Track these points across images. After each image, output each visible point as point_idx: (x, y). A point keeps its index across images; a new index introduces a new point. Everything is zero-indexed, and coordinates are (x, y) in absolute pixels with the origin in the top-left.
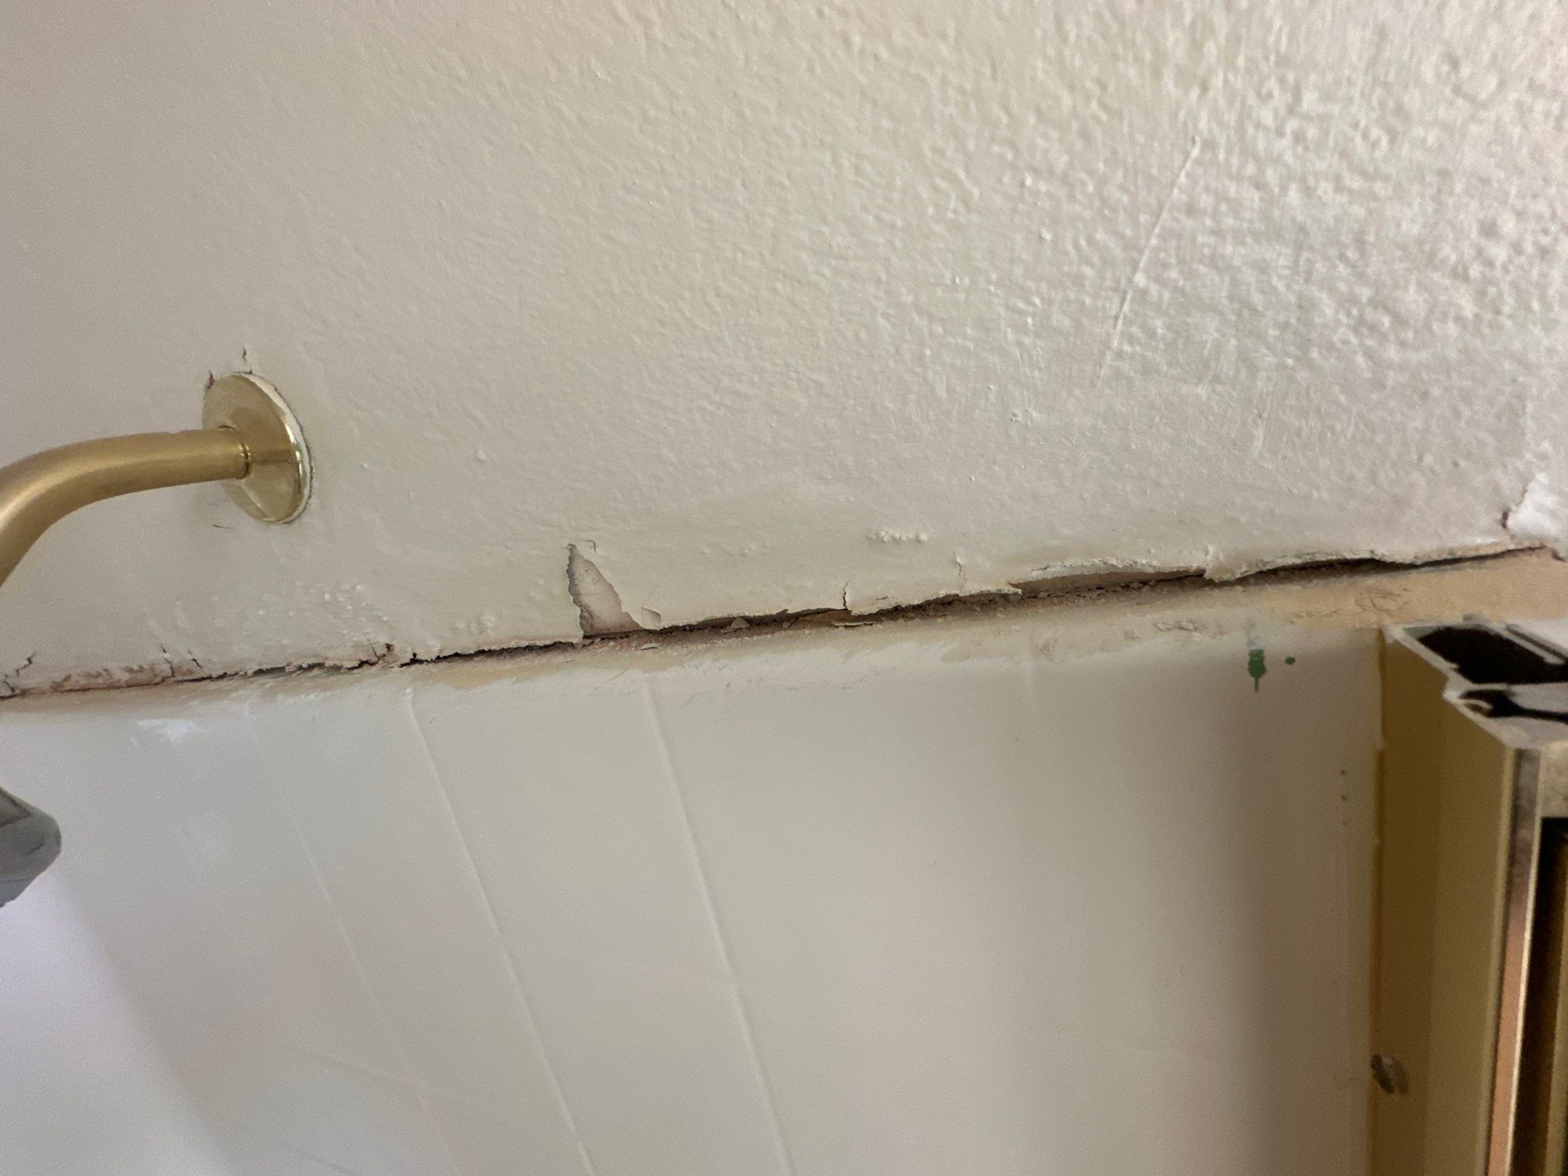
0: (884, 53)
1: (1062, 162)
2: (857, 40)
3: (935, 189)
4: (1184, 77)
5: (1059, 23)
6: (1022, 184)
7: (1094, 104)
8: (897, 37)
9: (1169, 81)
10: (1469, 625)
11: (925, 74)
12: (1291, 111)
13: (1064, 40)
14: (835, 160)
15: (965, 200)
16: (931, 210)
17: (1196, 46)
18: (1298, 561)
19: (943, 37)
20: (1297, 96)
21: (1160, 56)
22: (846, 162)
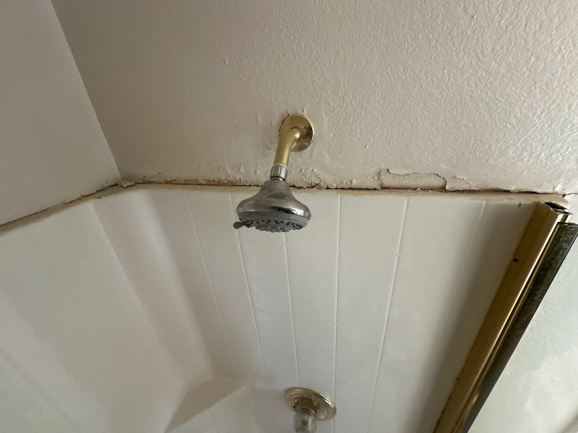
0: (493, 97)
1: (514, 124)
2: (489, 94)
3: (492, 122)
4: (538, 117)
5: (523, 103)
6: (506, 125)
7: (523, 117)
8: (496, 96)
9: (535, 117)
10: (549, 202)
11: (498, 103)
12: (550, 126)
13: (523, 105)
14: (476, 112)
15: (496, 125)
16: (489, 125)
17: (541, 113)
18: (526, 191)
19: (504, 98)
20: (552, 124)
21: (536, 113)
22: (478, 113)
